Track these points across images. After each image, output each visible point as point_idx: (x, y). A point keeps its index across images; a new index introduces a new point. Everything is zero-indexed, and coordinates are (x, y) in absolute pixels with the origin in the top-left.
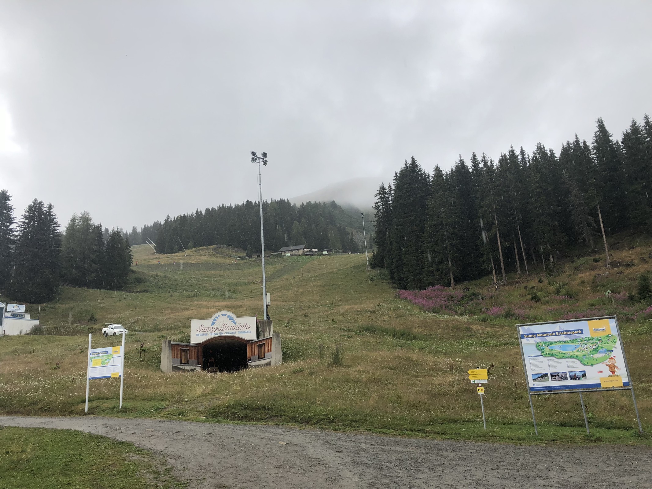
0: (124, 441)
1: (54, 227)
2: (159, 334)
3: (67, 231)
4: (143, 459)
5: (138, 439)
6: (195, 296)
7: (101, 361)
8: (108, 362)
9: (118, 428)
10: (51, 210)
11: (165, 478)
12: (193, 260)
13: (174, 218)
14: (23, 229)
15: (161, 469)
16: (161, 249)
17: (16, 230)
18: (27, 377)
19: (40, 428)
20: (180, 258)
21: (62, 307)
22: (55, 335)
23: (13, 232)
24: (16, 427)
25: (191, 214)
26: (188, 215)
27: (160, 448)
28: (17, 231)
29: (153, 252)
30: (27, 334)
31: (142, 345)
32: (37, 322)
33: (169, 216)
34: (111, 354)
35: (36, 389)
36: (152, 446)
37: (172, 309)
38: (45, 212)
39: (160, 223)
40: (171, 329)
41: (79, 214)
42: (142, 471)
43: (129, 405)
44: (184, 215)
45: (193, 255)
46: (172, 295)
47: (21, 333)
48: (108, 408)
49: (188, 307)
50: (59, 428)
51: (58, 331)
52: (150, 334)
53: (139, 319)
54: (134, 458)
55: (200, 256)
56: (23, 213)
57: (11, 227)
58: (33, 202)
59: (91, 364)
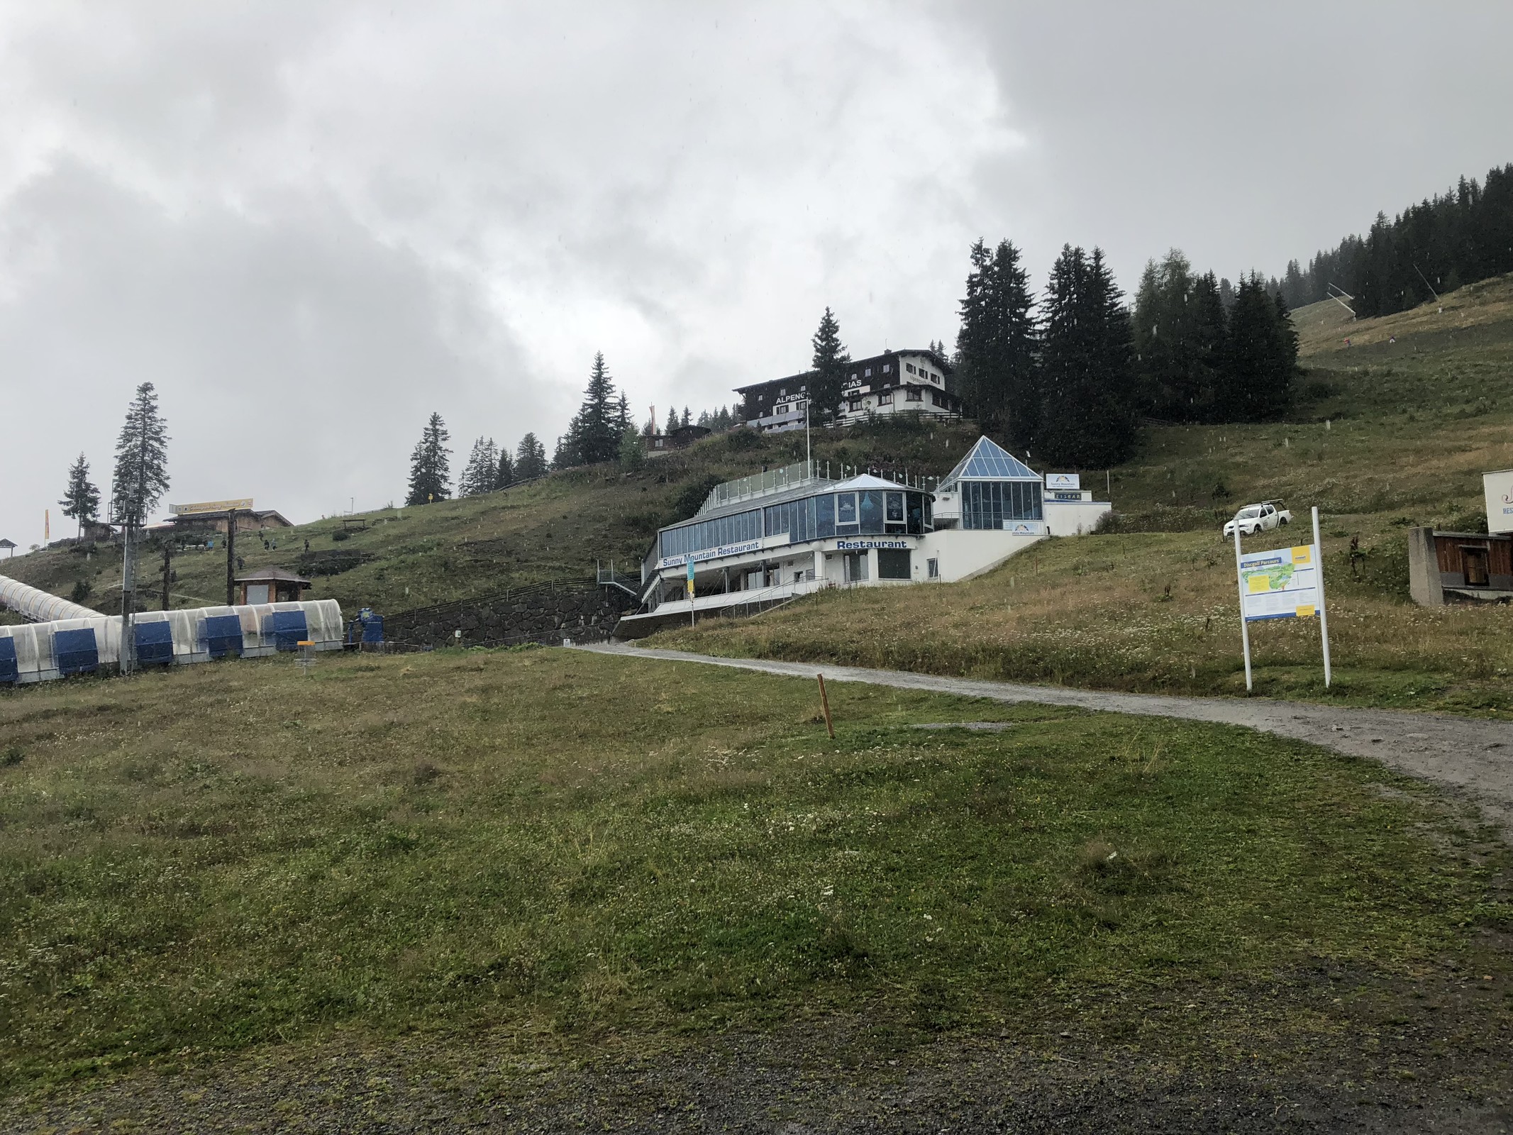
0: (1355, 755)
1: (1112, 298)
2: (1393, 516)
3: (1138, 301)
4: (1414, 799)
5: (1391, 753)
6: (1480, 412)
7: (1269, 580)
8: (1286, 583)
9: (1335, 728)
10: (1101, 263)
11: (1484, 847)
12: (1464, 319)
13: (1398, 217)
14: (1050, 315)
15: (1469, 825)
16: (1368, 307)
17: (1039, 320)
18: (1113, 618)
19: (1164, 717)
20: (1425, 319)
21: (1153, 470)
22: (1147, 531)
23: (1034, 324)
24: (1115, 713)
25: (1444, 197)
26: (1435, 201)
27: (1457, 778)
28: (1042, 322)
29: (1346, 317)
30: (1092, 533)
31: (1355, 542)
32: (1106, 507)
33: (1381, 216)
34: (1290, 565)
35: (1136, 641)
36: (1433, 773)
37: (1417, 452)
38: (1088, 269)
39: (1360, 241)
40: (1423, 501)
41: (1160, 260)
42: (1419, 825)
43: (1347, 678)
44: (1425, 203)
45: (1461, 307)
46: (1412, 419)
47: (1079, 531)
48: (1297, 682)
49: (1462, 443)
50: (1202, 719)
51: (1151, 523)
52: (1368, 516)
53: (1334, 484)
54: (1389, 795)
55: (1482, 304)
56: (1047, 282)
57: (1028, 316)
58: (1063, 253)
59: (1245, 589)
